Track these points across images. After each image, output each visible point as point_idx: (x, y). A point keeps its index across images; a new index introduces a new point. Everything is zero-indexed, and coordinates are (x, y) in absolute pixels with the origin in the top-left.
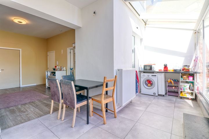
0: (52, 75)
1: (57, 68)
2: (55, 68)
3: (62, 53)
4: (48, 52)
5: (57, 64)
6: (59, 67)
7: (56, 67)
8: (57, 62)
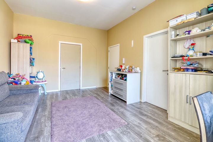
0: (119, 78)
1: (123, 68)
2: (120, 68)
3: (132, 45)
4: (109, 47)
5: (124, 62)
6: (127, 67)
7: (121, 66)
8: (124, 59)
